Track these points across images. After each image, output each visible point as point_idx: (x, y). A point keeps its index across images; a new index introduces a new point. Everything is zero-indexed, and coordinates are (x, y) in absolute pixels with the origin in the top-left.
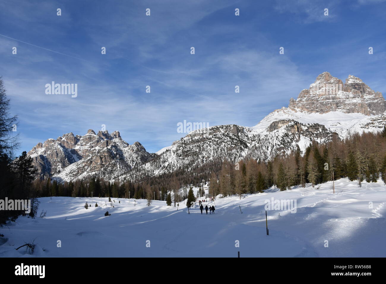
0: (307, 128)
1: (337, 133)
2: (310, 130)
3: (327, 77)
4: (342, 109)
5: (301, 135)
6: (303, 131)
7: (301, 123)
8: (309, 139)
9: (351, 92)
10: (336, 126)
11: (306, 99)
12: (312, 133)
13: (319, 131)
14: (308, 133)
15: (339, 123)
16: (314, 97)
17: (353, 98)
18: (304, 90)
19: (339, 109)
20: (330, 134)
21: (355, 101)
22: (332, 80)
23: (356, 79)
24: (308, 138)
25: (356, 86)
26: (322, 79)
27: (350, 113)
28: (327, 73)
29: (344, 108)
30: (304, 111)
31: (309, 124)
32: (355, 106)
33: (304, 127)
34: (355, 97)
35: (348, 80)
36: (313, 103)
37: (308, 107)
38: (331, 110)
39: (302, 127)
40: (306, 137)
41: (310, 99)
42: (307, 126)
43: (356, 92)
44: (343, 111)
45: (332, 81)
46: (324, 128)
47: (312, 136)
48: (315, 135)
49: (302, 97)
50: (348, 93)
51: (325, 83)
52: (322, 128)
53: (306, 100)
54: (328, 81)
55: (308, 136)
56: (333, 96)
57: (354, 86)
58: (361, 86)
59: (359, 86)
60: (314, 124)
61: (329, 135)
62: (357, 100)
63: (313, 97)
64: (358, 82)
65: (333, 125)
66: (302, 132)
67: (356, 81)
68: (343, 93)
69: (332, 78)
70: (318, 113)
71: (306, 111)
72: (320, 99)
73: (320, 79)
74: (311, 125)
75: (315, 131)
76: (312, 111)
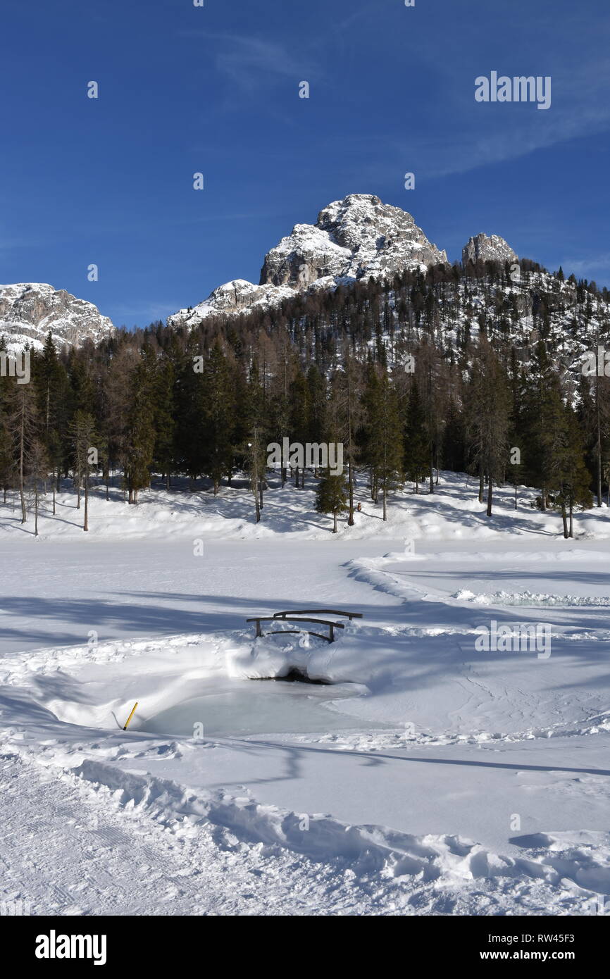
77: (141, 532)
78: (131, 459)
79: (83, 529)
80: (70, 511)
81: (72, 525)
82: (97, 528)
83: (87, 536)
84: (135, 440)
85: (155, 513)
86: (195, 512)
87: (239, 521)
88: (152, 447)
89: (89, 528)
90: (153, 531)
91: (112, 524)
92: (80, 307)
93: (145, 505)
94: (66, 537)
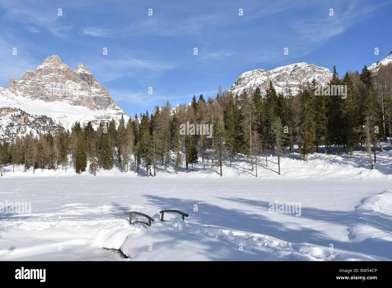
0: (34, 120)
1: (63, 126)
2: (37, 122)
3: (56, 62)
4: (68, 100)
5: (27, 127)
6: (30, 122)
7: (28, 113)
8: (36, 132)
9: (79, 84)
10: (62, 119)
11: (31, 82)
12: (39, 125)
13: (47, 124)
14: (35, 125)
15: (66, 117)
16: (40, 81)
17: (81, 90)
18: (29, 71)
19: (65, 99)
20: (57, 128)
21: (82, 93)
22: (61, 66)
23: (86, 69)
24: (35, 130)
25: (85, 77)
26: (51, 62)
27: (76, 106)
28: (57, 58)
29: (70, 99)
30: (27, 95)
31: (36, 116)
32: (82, 99)
33: (30, 118)
34: (83, 90)
35: (78, 69)
36: (38, 89)
37: (32, 92)
38: (57, 99)
39: (29, 117)
40: (33, 129)
41: (35, 83)
42: (34, 118)
43: (84, 85)
44: (70, 102)
45: (61, 68)
46: (52, 121)
47: (39, 128)
48: (42, 127)
49: (25, 79)
50: (76, 83)
51: (53, 68)
52: (50, 121)
53: (30, 84)
54: (57, 66)
55: (34, 128)
56: (61, 84)
57: (84, 77)
58: (90, 78)
59: (88, 78)
60: (42, 116)
61: (55, 129)
62: (85, 94)
63: (38, 81)
64: (87, 73)
65: (59, 118)
66: (28, 123)
67: (85, 71)
68: (72, 83)
69: (62, 63)
70: (42, 101)
71: (29, 96)
72: (46, 85)
73: (49, 61)
74: (39, 117)
75: (42, 123)
76: (36, 97)
77: (307, 175)
78: (303, 138)
79: (278, 174)
80: (275, 165)
81: (274, 172)
82: (285, 173)
83: (279, 177)
84: (304, 129)
85: (316, 165)
86: (338, 164)
87: (362, 169)
88: (314, 132)
89: (281, 173)
90: (313, 175)
91: (293, 171)
92: (321, 71)
93: (311, 162)
94: (270, 177)
